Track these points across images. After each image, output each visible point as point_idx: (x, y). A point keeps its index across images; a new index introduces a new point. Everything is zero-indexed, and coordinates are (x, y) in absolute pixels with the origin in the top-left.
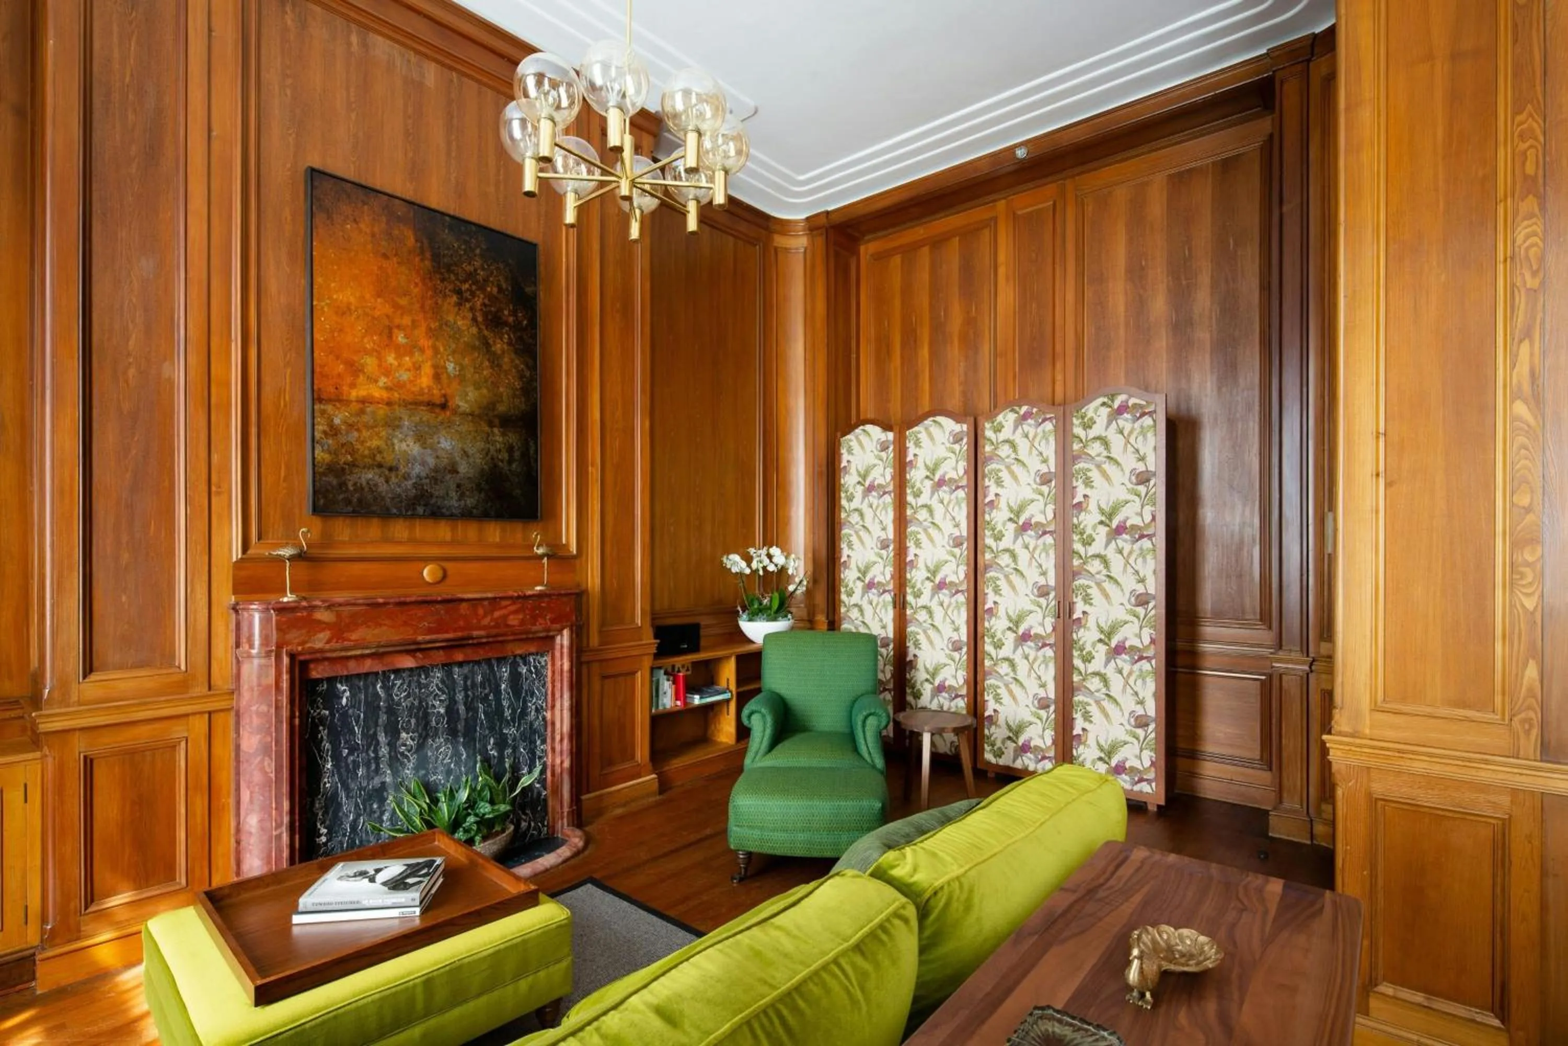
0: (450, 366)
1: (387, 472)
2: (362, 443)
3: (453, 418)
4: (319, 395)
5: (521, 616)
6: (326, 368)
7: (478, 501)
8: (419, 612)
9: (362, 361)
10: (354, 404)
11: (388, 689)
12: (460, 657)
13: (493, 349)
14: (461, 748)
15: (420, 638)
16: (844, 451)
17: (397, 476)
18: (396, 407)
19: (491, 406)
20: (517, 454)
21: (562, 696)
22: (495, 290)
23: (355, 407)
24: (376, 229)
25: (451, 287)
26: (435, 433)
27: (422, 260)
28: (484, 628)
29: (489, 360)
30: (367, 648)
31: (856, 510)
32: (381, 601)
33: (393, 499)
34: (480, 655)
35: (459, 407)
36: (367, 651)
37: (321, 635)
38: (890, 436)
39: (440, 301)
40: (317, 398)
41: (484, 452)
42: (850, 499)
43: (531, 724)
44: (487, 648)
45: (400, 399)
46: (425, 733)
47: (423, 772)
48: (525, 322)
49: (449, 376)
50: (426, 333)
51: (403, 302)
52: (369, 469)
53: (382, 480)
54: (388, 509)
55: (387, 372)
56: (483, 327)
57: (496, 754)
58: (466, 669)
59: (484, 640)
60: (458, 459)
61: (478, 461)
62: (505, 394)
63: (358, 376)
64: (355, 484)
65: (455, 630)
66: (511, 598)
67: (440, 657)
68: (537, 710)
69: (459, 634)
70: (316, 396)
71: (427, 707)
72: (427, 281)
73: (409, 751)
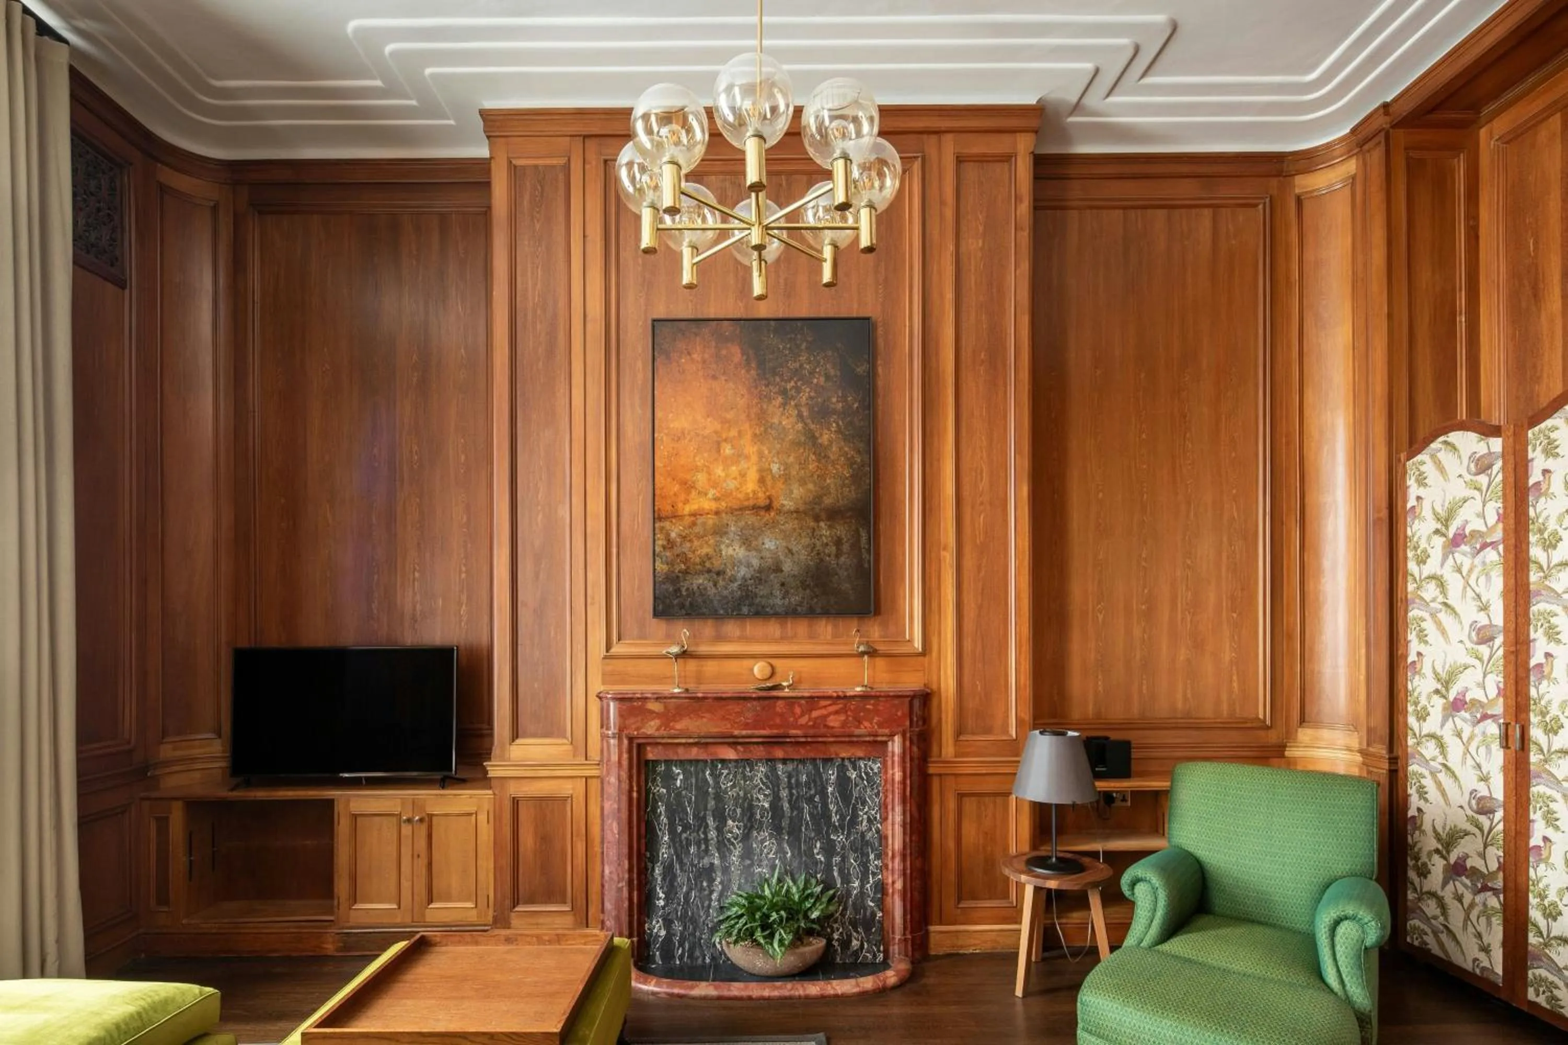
0: (775, 468)
1: (715, 576)
2: (694, 552)
3: (777, 517)
4: (659, 515)
5: (843, 718)
6: (665, 490)
7: (803, 598)
8: (735, 707)
9: (695, 478)
10: (687, 518)
11: (716, 777)
12: (779, 753)
13: (820, 441)
14: (785, 845)
15: (736, 732)
16: (1411, 482)
17: (724, 579)
18: (724, 515)
19: (818, 499)
20: (846, 547)
21: (893, 809)
22: (822, 379)
23: (688, 520)
24: (706, 356)
25: (776, 389)
26: (759, 535)
27: (748, 371)
28: (801, 727)
29: (814, 453)
30: (690, 738)
31: (1432, 577)
32: (700, 695)
33: (719, 601)
34: (803, 752)
35: (783, 505)
36: (691, 741)
37: (652, 723)
38: (1496, 444)
39: (765, 407)
40: (657, 517)
41: (809, 549)
42: (1422, 560)
43: (863, 835)
44: (808, 748)
45: (726, 507)
46: (750, 824)
47: (748, 862)
48: (856, 405)
49: (773, 477)
50: (752, 440)
51: (730, 415)
52: (699, 574)
53: (711, 584)
54: (716, 611)
55: (715, 485)
56: (809, 421)
57: (823, 859)
58: (790, 767)
59: (803, 740)
60: (782, 558)
61: (802, 557)
62: (832, 486)
63: (690, 492)
64: (688, 589)
65: (771, 727)
66: (830, 697)
67: (760, 752)
68: (869, 820)
69: (775, 731)
70: (656, 516)
71: (752, 800)
72: (753, 390)
73: (735, 839)
